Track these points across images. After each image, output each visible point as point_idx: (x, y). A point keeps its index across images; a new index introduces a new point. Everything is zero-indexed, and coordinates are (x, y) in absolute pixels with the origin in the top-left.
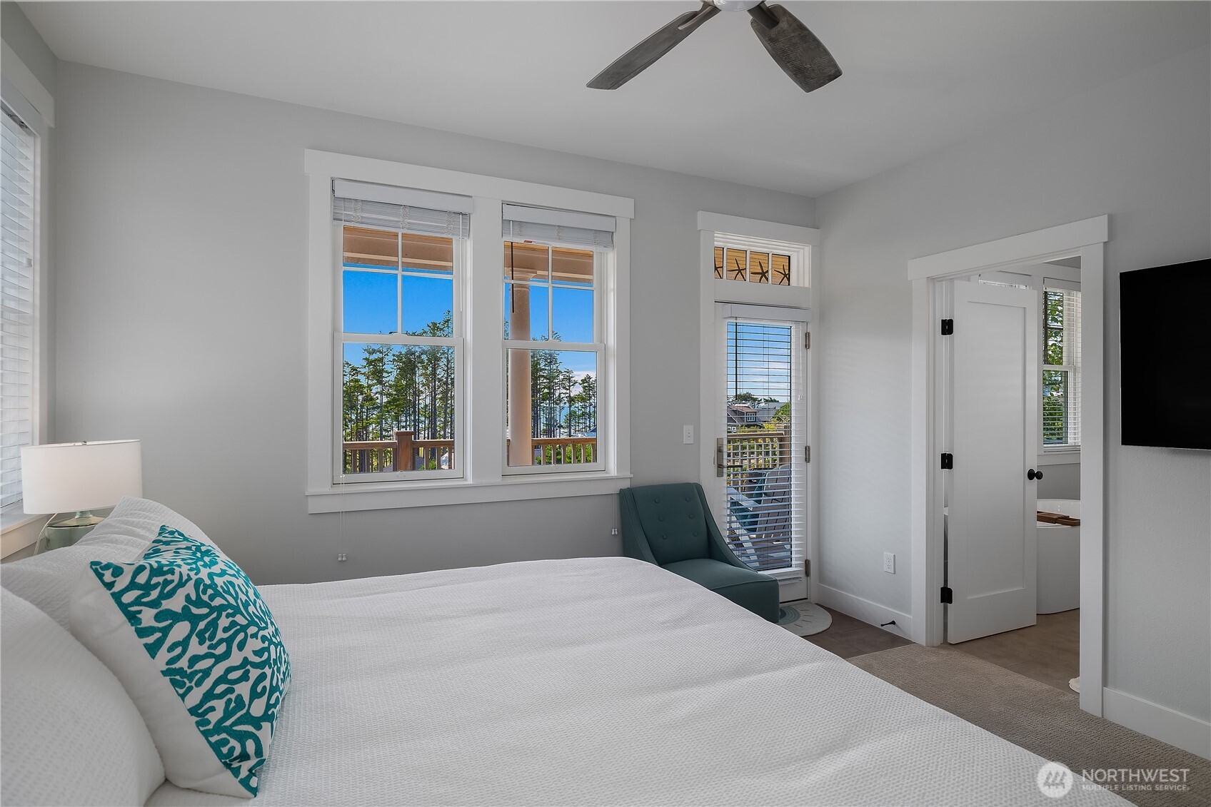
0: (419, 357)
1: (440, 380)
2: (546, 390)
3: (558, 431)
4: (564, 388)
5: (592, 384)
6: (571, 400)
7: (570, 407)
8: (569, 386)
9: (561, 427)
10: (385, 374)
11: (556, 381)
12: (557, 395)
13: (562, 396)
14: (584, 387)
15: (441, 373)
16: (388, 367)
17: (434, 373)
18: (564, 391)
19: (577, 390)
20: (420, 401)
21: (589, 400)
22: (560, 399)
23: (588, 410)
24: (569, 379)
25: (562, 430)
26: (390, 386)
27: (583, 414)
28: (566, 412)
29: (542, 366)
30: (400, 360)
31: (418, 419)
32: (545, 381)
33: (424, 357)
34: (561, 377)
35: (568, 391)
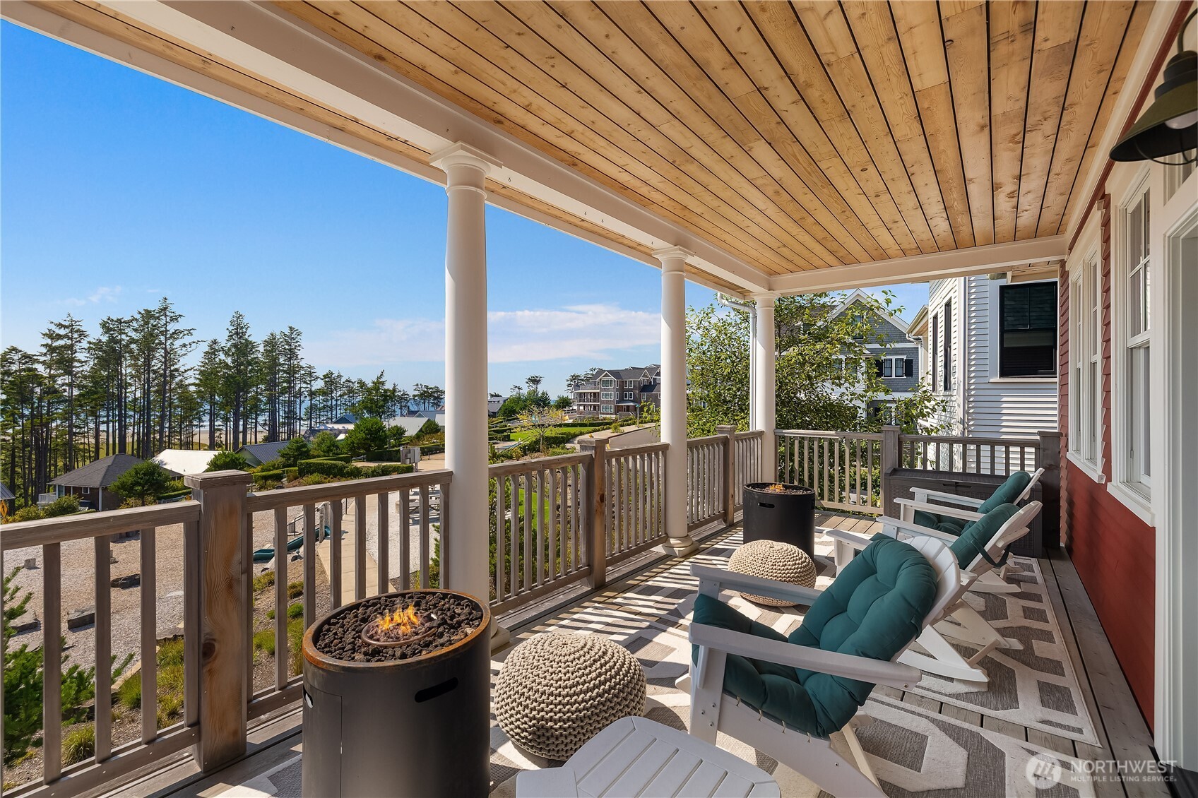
0: (127, 346)
1: (155, 372)
2: (285, 385)
3: (298, 423)
4: (305, 382)
5: (334, 379)
6: (312, 394)
7: (311, 400)
8: (311, 381)
9: (300, 419)
10: (76, 364)
11: (297, 376)
12: (297, 388)
13: (303, 390)
14: (326, 382)
15: (156, 364)
16: (81, 356)
17: (147, 364)
18: (305, 385)
19: (318, 385)
20: (128, 394)
21: (331, 394)
22: (300, 393)
23: (330, 403)
24: (310, 374)
25: (302, 422)
26: (85, 377)
27: (324, 407)
28: (307, 404)
29: (282, 360)
30: (100, 349)
31: (125, 413)
32: (285, 375)
33: (133, 346)
34: (302, 372)
35: (309, 386)
